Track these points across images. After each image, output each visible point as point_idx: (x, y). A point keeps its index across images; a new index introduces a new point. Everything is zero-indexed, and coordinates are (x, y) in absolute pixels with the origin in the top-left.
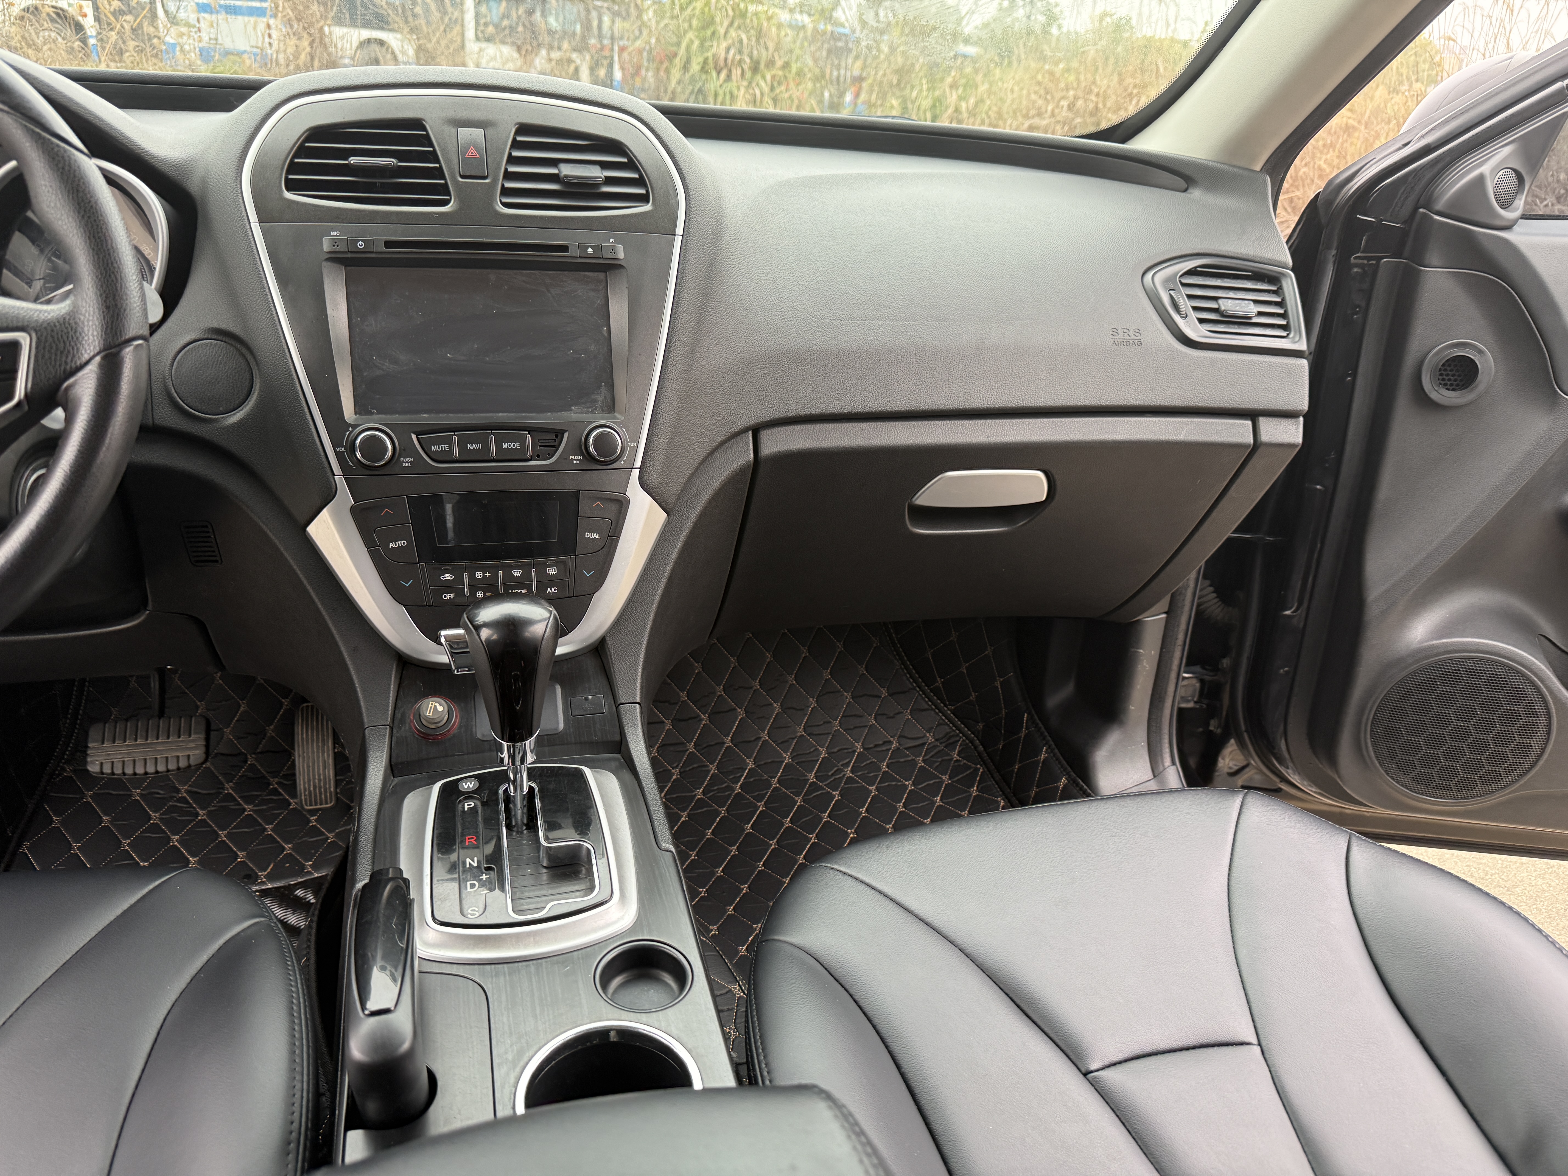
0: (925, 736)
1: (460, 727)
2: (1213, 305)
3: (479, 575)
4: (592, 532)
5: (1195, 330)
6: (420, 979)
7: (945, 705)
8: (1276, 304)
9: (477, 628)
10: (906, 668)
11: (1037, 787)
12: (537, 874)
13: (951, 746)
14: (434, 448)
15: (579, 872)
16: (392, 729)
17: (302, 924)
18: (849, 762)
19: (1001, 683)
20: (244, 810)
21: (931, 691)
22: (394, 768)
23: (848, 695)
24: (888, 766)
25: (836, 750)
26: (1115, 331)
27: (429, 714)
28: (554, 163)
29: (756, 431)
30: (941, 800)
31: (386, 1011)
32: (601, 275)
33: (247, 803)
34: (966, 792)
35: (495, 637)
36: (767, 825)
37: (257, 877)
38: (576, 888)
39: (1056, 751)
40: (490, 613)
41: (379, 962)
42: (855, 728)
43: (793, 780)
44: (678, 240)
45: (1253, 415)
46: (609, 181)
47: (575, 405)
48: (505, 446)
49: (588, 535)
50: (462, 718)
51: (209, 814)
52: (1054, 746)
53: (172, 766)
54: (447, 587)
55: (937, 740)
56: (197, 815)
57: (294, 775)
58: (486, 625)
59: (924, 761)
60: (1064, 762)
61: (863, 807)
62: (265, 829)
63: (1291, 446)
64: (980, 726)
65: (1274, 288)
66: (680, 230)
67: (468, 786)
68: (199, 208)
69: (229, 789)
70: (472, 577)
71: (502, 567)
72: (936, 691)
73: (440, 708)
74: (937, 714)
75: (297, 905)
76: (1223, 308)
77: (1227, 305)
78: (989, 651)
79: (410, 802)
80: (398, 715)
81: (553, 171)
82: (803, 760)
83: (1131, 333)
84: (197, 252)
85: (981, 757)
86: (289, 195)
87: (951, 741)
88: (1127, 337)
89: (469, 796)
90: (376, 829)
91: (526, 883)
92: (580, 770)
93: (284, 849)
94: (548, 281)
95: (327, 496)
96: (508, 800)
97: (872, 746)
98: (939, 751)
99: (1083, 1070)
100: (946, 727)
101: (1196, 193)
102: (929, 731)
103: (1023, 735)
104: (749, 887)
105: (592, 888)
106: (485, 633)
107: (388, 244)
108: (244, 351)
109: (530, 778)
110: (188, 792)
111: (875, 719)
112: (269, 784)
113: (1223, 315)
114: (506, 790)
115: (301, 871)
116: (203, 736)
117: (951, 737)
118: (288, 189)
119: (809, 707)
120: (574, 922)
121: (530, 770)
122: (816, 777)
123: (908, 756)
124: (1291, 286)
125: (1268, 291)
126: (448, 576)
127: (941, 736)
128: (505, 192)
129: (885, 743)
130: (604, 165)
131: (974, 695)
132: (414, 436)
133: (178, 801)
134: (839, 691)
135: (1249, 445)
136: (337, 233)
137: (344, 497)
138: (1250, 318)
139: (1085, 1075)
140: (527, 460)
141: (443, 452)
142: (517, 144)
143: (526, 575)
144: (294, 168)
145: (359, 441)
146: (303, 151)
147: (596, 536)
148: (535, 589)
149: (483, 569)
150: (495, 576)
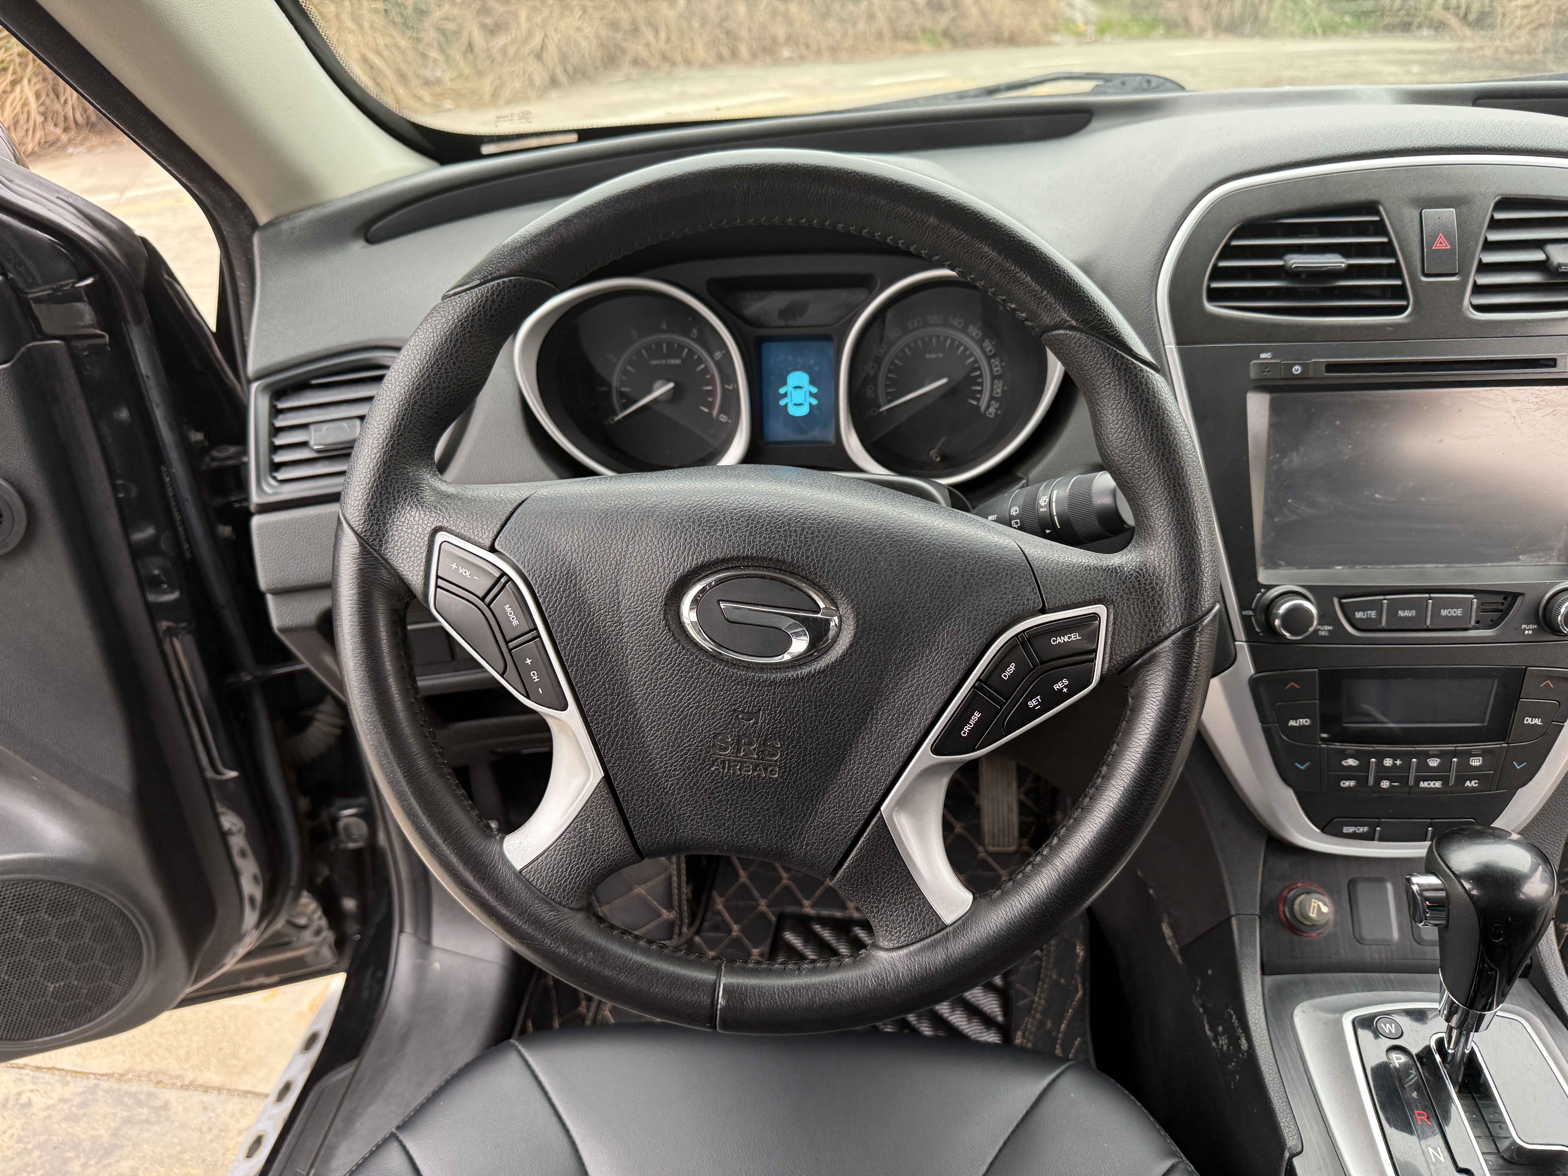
1: (1335, 925)
3: (1388, 762)
4: (1533, 717)
9: (1458, 877)
14: (1359, 615)
16: (1261, 919)
27: (1312, 914)
28: (1539, 244)
47: (1525, 554)
48: (1444, 613)
49: (1528, 721)
50: (1336, 914)
54: (1349, 774)
67: (1389, 1029)
70: (1380, 763)
71: (1417, 754)
73: (1325, 909)
80: (1266, 903)
81: (1537, 256)
86: (1211, 308)
89: (1394, 1044)
107: (1330, 367)
118: (1209, 300)
126: (1351, 762)
128: (1479, 289)
132: (1336, 600)
136: (1268, 355)
137: (1244, 664)
140: (1466, 629)
141: (1369, 619)
142: (1495, 225)
143: (1445, 767)
144: (1218, 274)
145: (1282, 610)
146: (1228, 252)
147: (1537, 721)
148: (1452, 782)
149: (1394, 756)
150: (1407, 765)
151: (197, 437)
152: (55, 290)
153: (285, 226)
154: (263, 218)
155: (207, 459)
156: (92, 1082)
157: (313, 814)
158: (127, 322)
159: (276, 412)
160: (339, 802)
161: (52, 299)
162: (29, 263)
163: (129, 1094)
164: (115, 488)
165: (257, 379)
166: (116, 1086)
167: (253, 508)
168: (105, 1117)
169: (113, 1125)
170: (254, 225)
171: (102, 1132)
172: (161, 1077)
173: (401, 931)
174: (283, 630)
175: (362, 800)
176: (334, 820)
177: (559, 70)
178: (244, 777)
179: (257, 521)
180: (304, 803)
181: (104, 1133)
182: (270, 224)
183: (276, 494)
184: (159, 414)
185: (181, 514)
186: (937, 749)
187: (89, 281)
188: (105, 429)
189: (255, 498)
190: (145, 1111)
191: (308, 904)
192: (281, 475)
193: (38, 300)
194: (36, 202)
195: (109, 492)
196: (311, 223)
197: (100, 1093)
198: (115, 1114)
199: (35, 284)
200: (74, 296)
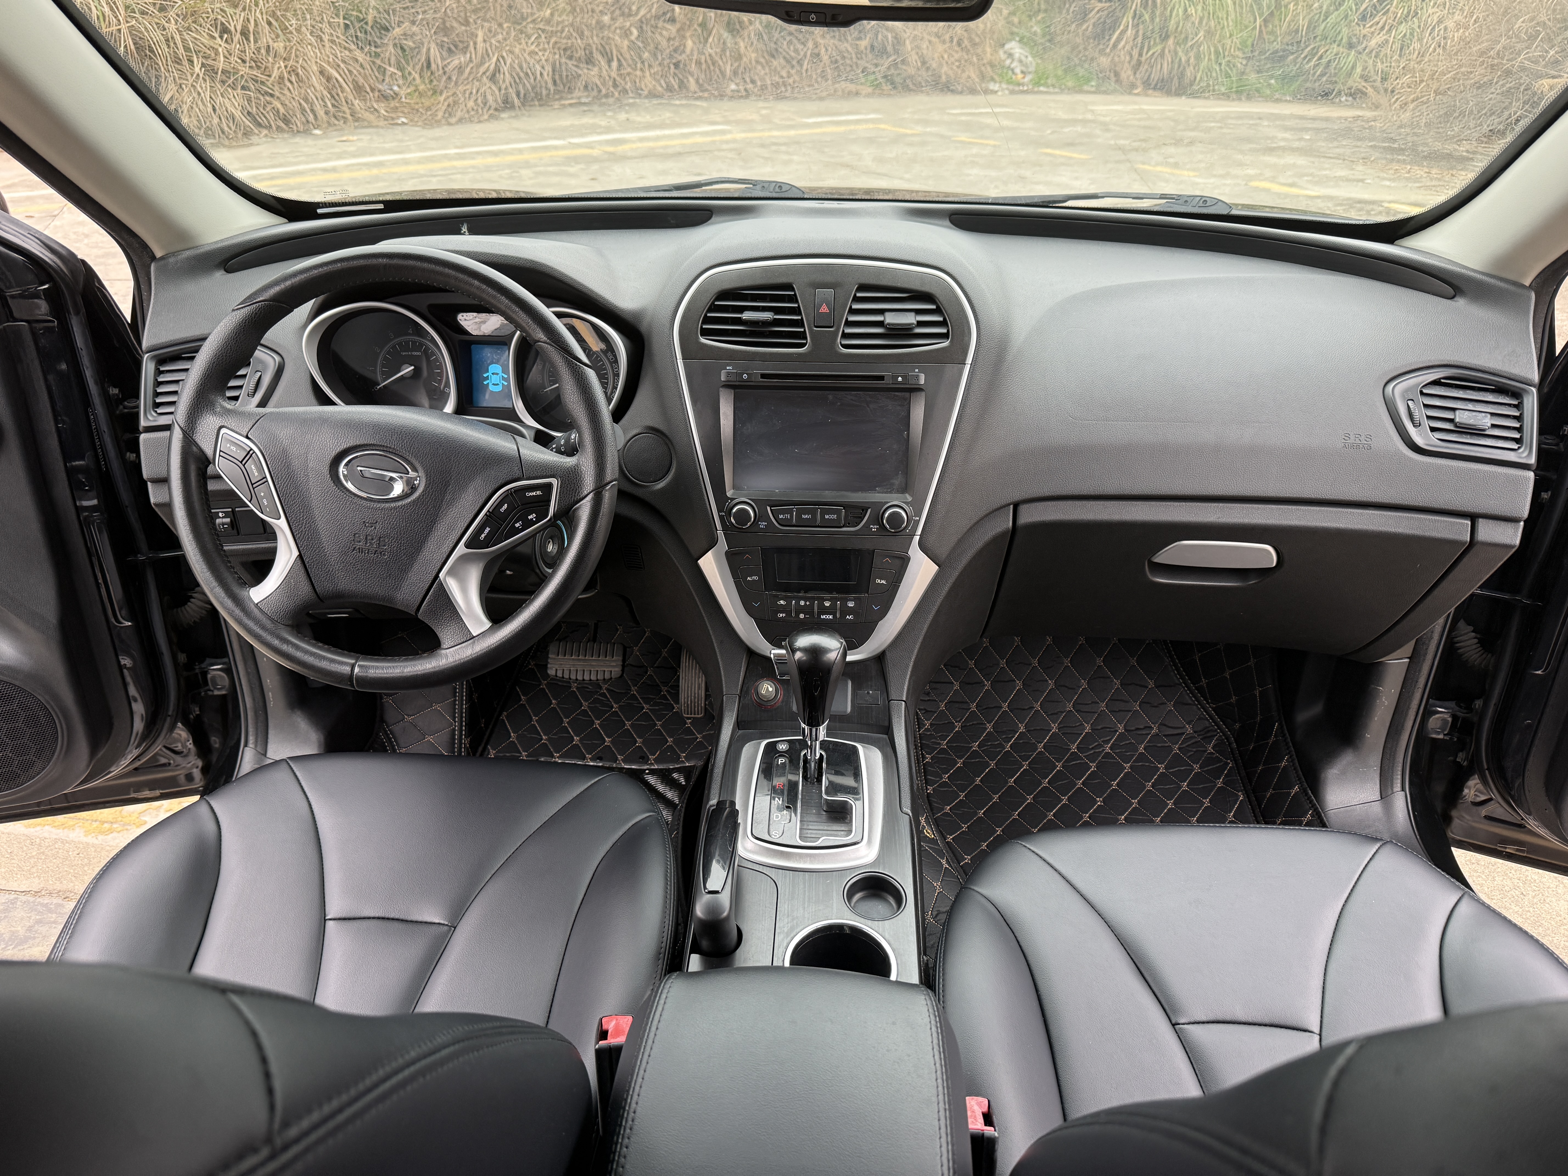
0: (1184, 727)
1: (782, 702)
2: (1448, 415)
3: (802, 603)
4: (881, 579)
5: (1426, 437)
6: (738, 871)
7: (1208, 703)
8: (1515, 417)
9: (794, 651)
10: (1175, 665)
11: (1274, 789)
12: (819, 814)
13: (1208, 739)
14: (781, 516)
15: (846, 818)
16: (740, 697)
17: (676, 801)
18: (1110, 740)
19: (1260, 692)
20: (643, 708)
21: (1196, 688)
22: (739, 724)
23: (1117, 682)
24: (1145, 749)
25: (1099, 727)
26: (1348, 436)
27: (763, 692)
28: (881, 312)
29: (1016, 506)
30: (1187, 786)
31: (716, 892)
32: (907, 395)
33: (645, 703)
34: (1212, 782)
35: (804, 658)
36: (1028, 782)
37: (648, 759)
38: (843, 828)
39: (1296, 761)
40: (804, 641)
41: (717, 857)
42: (1120, 711)
43: (1057, 747)
44: (967, 368)
45: (1474, 518)
46: (921, 324)
47: (879, 486)
48: (827, 517)
49: (879, 581)
50: (784, 695)
51: (620, 707)
52: (1295, 756)
53: (600, 677)
54: (782, 609)
55: (1195, 732)
56: (612, 707)
57: (678, 686)
58: (799, 649)
59: (1179, 749)
60: (1300, 772)
61: (1114, 780)
62: (656, 725)
63: (1508, 547)
64: (1237, 726)
65: (1515, 402)
66: (969, 360)
67: (783, 747)
68: (646, 343)
69: (634, 691)
70: (798, 603)
71: (818, 599)
72: (1200, 689)
73: (770, 689)
74: (1199, 709)
75: (672, 784)
76: (1457, 420)
77: (1461, 417)
78: (1252, 663)
79: (747, 749)
80: (745, 689)
81: (879, 318)
82: (1069, 731)
83: (1362, 438)
84: (643, 373)
85: (1233, 754)
86: (703, 340)
87: (1209, 735)
88: (1358, 441)
89: (782, 754)
90: (724, 766)
91: (811, 819)
92: (855, 747)
93: (667, 741)
94: (868, 399)
95: (712, 543)
96: (806, 761)
97: (1133, 728)
98: (1196, 742)
99: (1173, 1022)
100: (1207, 722)
101: (1460, 303)
102: (1189, 723)
103: (1271, 741)
104: (1002, 831)
105: (850, 831)
106: (798, 655)
107: (763, 376)
108: (668, 442)
109: (821, 748)
110: (607, 689)
111: (1140, 706)
112: (661, 691)
113: (1456, 426)
114: (805, 755)
115: (677, 760)
116: (621, 658)
117: (1209, 731)
118: (702, 335)
119: (1080, 687)
120: (836, 853)
121: (823, 743)
122: (1078, 748)
123: (1166, 742)
124: (1531, 403)
125: (1510, 405)
126: (782, 602)
127: (1199, 729)
128: (845, 336)
129: (1146, 727)
130: (918, 312)
131: (1234, 699)
132: (769, 508)
133: (600, 695)
134: (1109, 677)
135: (1466, 543)
136: (731, 368)
137: (723, 544)
138: (1484, 430)
139: (1173, 1025)
140: (841, 527)
141: (786, 519)
142: (856, 299)
143: (833, 605)
144: (707, 320)
145: (734, 510)
146: (713, 308)
147: (883, 582)
148: (838, 615)
149: (805, 599)
150: (812, 605)
151: (114, 391)
152: (25, 291)
153: (172, 260)
154: (159, 254)
155: (121, 407)
156: (12, 896)
157: (189, 666)
158: (69, 313)
159: (159, 372)
160: (208, 661)
161: (21, 296)
162: (8, 273)
163: (42, 905)
164: (56, 422)
165: (147, 352)
166: (32, 899)
167: (141, 429)
168: (22, 919)
169: (28, 924)
170: (153, 258)
171: (19, 928)
172: (67, 894)
173: (246, 745)
174: (156, 505)
175: (226, 660)
176: (205, 673)
177: (512, 92)
178: (137, 627)
179: (143, 437)
180: (182, 658)
181: (21, 931)
182: (162, 258)
183: (155, 421)
184: (89, 374)
185: (100, 441)
186: (468, 546)
187: (46, 286)
188: (51, 377)
189: (143, 423)
190: (54, 915)
191: (182, 733)
192: (159, 411)
193: (13, 297)
194: (15, 236)
195: (52, 423)
196: (189, 259)
197: (19, 903)
198: (30, 917)
199: (11, 287)
200: (36, 296)
